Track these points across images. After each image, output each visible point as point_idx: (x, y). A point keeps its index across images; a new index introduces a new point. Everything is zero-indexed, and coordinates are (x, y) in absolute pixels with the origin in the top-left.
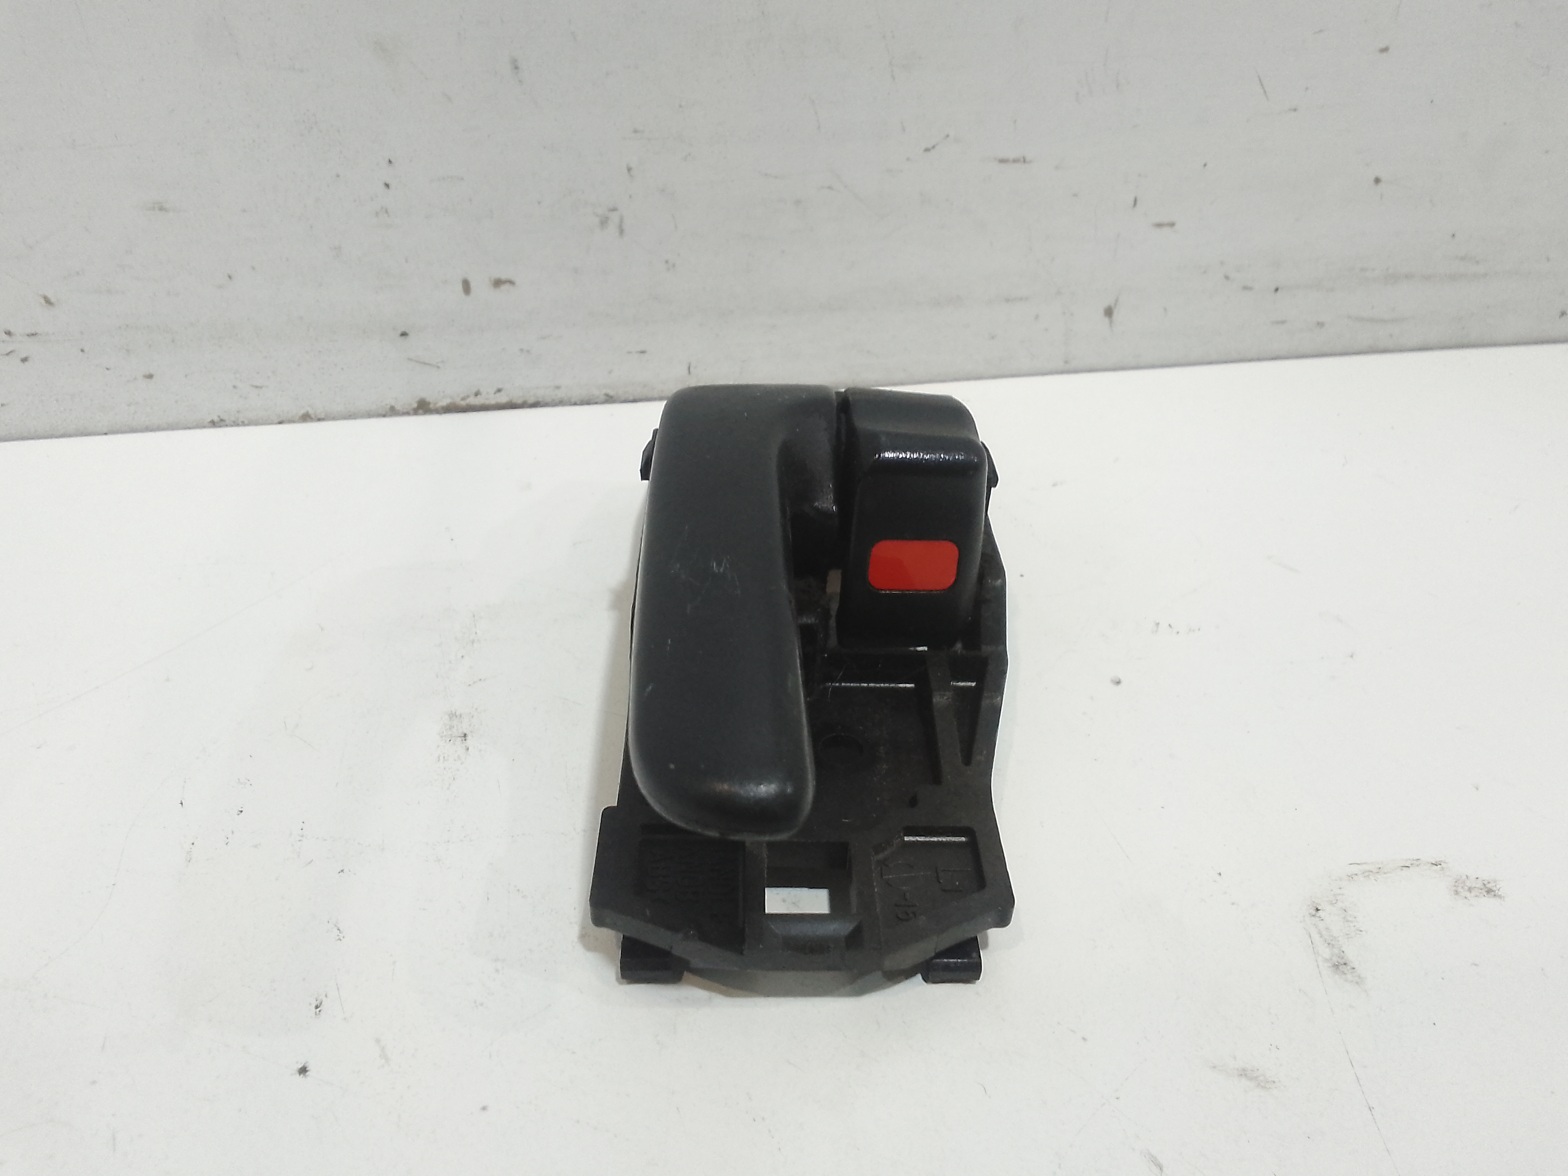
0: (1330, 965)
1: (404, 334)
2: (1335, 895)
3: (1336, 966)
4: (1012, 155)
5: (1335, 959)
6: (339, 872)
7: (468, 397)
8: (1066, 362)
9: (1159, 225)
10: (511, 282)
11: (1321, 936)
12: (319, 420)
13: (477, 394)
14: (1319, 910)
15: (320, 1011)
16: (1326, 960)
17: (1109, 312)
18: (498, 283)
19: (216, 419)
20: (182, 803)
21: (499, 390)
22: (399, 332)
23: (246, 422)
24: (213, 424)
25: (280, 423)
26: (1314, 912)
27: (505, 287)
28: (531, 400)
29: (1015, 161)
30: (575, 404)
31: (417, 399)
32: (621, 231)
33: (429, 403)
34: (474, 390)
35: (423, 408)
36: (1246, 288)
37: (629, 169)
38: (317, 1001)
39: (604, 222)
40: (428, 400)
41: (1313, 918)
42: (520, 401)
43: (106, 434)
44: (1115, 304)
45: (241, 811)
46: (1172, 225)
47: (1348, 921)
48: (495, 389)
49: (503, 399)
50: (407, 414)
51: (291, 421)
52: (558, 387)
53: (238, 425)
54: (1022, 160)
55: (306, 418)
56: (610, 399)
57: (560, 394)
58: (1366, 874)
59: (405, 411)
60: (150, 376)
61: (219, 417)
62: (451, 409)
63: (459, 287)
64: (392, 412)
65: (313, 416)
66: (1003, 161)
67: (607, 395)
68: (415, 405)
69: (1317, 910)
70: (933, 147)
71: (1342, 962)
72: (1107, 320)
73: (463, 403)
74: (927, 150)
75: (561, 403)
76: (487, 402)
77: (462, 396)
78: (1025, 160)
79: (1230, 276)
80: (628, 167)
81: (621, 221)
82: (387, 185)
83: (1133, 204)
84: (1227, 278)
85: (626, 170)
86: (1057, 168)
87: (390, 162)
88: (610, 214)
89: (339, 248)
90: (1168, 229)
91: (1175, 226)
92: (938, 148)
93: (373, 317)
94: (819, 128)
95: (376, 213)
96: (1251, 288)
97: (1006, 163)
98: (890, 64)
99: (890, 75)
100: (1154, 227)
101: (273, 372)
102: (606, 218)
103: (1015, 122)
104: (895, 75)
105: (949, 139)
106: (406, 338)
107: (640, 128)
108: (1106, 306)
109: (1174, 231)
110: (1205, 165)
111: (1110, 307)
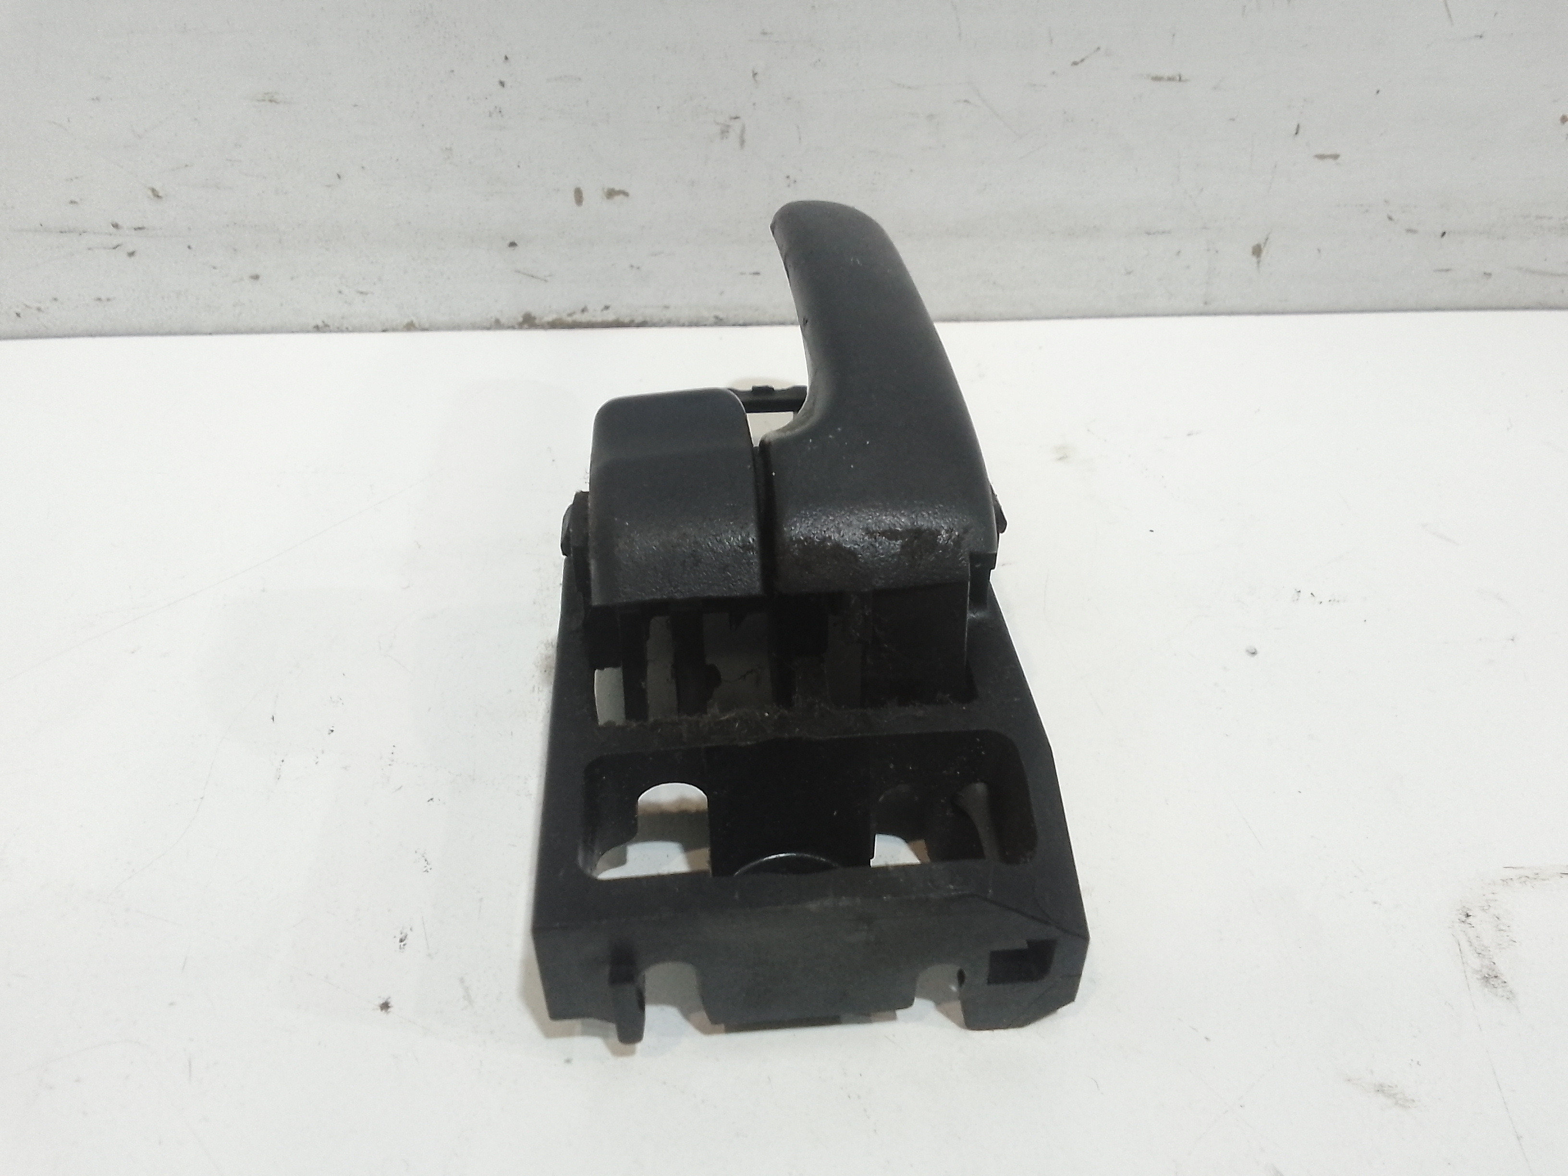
0: (1479, 977)
1: (513, 244)
2: (1487, 901)
3: (1486, 979)
4: (1167, 72)
5: (1485, 971)
6: (429, 801)
7: (574, 313)
8: (1206, 303)
9: (1321, 157)
10: (625, 194)
11: (1471, 945)
12: (424, 329)
13: (584, 310)
14: (1470, 916)
15: (404, 945)
16: (1477, 972)
17: (1257, 251)
18: (611, 194)
19: (320, 324)
20: (273, 719)
21: (607, 308)
22: (508, 242)
23: (350, 328)
24: (317, 329)
25: (384, 331)
26: (1464, 918)
27: (619, 198)
28: (639, 319)
29: (1170, 79)
30: (683, 325)
31: (523, 313)
32: (742, 142)
33: (534, 318)
34: (582, 306)
35: (529, 322)
36: (1409, 231)
37: (755, 74)
38: (401, 934)
39: (725, 132)
40: (533, 315)
41: (1463, 925)
42: (627, 320)
43: (210, 334)
44: (1265, 243)
45: (332, 731)
46: (1336, 157)
47: (1500, 930)
48: (602, 307)
49: (610, 317)
50: (512, 327)
51: (395, 330)
52: (667, 307)
53: (342, 331)
54: (1178, 78)
55: (410, 327)
56: (719, 322)
57: (669, 314)
58: (1523, 879)
59: (510, 324)
60: (256, 277)
61: (323, 322)
62: (556, 325)
63: (571, 196)
64: (497, 325)
65: (417, 325)
66: (1157, 79)
67: (716, 317)
68: (521, 320)
69: (1468, 916)
70: (1082, 60)
71: (1493, 974)
72: (1254, 259)
73: (570, 319)
74: (1075, 63)
75: (669, 323)
76: (594, 319)
77: (569, 311)
78: (1182, 79)
79: (1394, 217)
80: (753, 72)
81: (743, 131)
82: (502, 84)
83: (1295, 132)
84: (1390, 218)
85: (751, 75)
86: (1215, 88)
87: (506, 58)
88: (732, 123)
89: (451, 149)
90: (1330, 162)
91: (1339, 159)
92: (1085, 63)
93: (482, 225)
94: (960, 35)
95: (490, 112)
96: (1416, 232)
97: (1160, 81)
100: (1316, 159)
101: (379, 278)
102: (727, 127)
103: (1174, 35)
105: (1100, 52)
106: (514, 249)
107: (770, 30)
108: (1255, 244)
109: (1337, 164)
110: (1378, 91)
111: (1259, 246)
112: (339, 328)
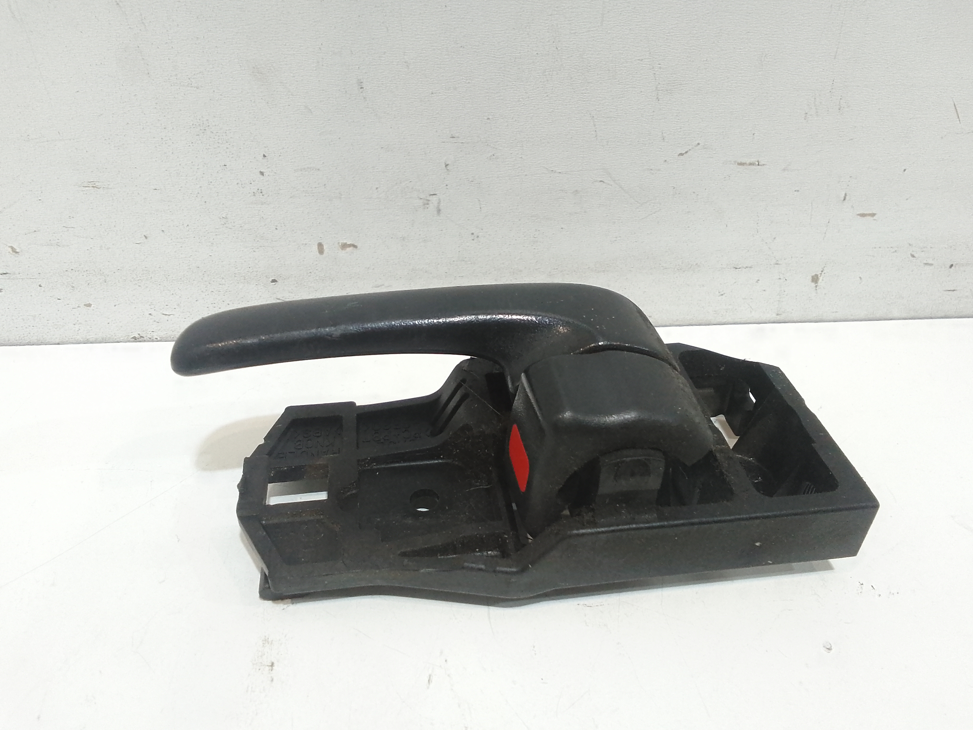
1: (274, 281)
4: (748, 160)
8: (778, 315)
9: (863, 215)
10: (355, 246)
17: (815, 279)
18: (344, 246)
19: (137, 336)
22: (271, 279)
23: (159, 339)
24: (135, 339)
27: (350, 249)
29: (751, 164)
32: (439, 211)
36: (927, 264)
37: (447, 165)
39: (426, 204)
44: (821, 274)
46: (873, 215)
53: (153, 341)
54: (757, 163)
60: (90, 305)
61: (139, 334)
63: (315, 248)
66: (741, 164)
70: (686, 152)
72: (813, 285)
74: (681, 154)
78: (760, 164)
79: (916, 255)
80: (445, 163)
81: (439, 203)
82: (262, 173)
83: (843, 199)
84: (913, 256)
85: (444, 166)
86: (784, 170)
87: (264, 156)
88: (431, 198)
89: (226, 218)
90: (868, 218)
91: (876, 216)
92: (689, 153)
93: (251, 268)
94: (596, 136)
95: (254, 193)
96: (931, 265)
97: (744, 165)
98: (656, 89)
99: (655, 97)
100: (859, 217)
101: (178, 305)
102: (428, 201)
103: (754, 134)
104: (660, 97)
105: (699, 147)
106: (275, 284)
107: (457, 135)
108: (813, 274)
109: (875, 220)
110: (905, 170)
111: (816, 275)
112: (150, 338)
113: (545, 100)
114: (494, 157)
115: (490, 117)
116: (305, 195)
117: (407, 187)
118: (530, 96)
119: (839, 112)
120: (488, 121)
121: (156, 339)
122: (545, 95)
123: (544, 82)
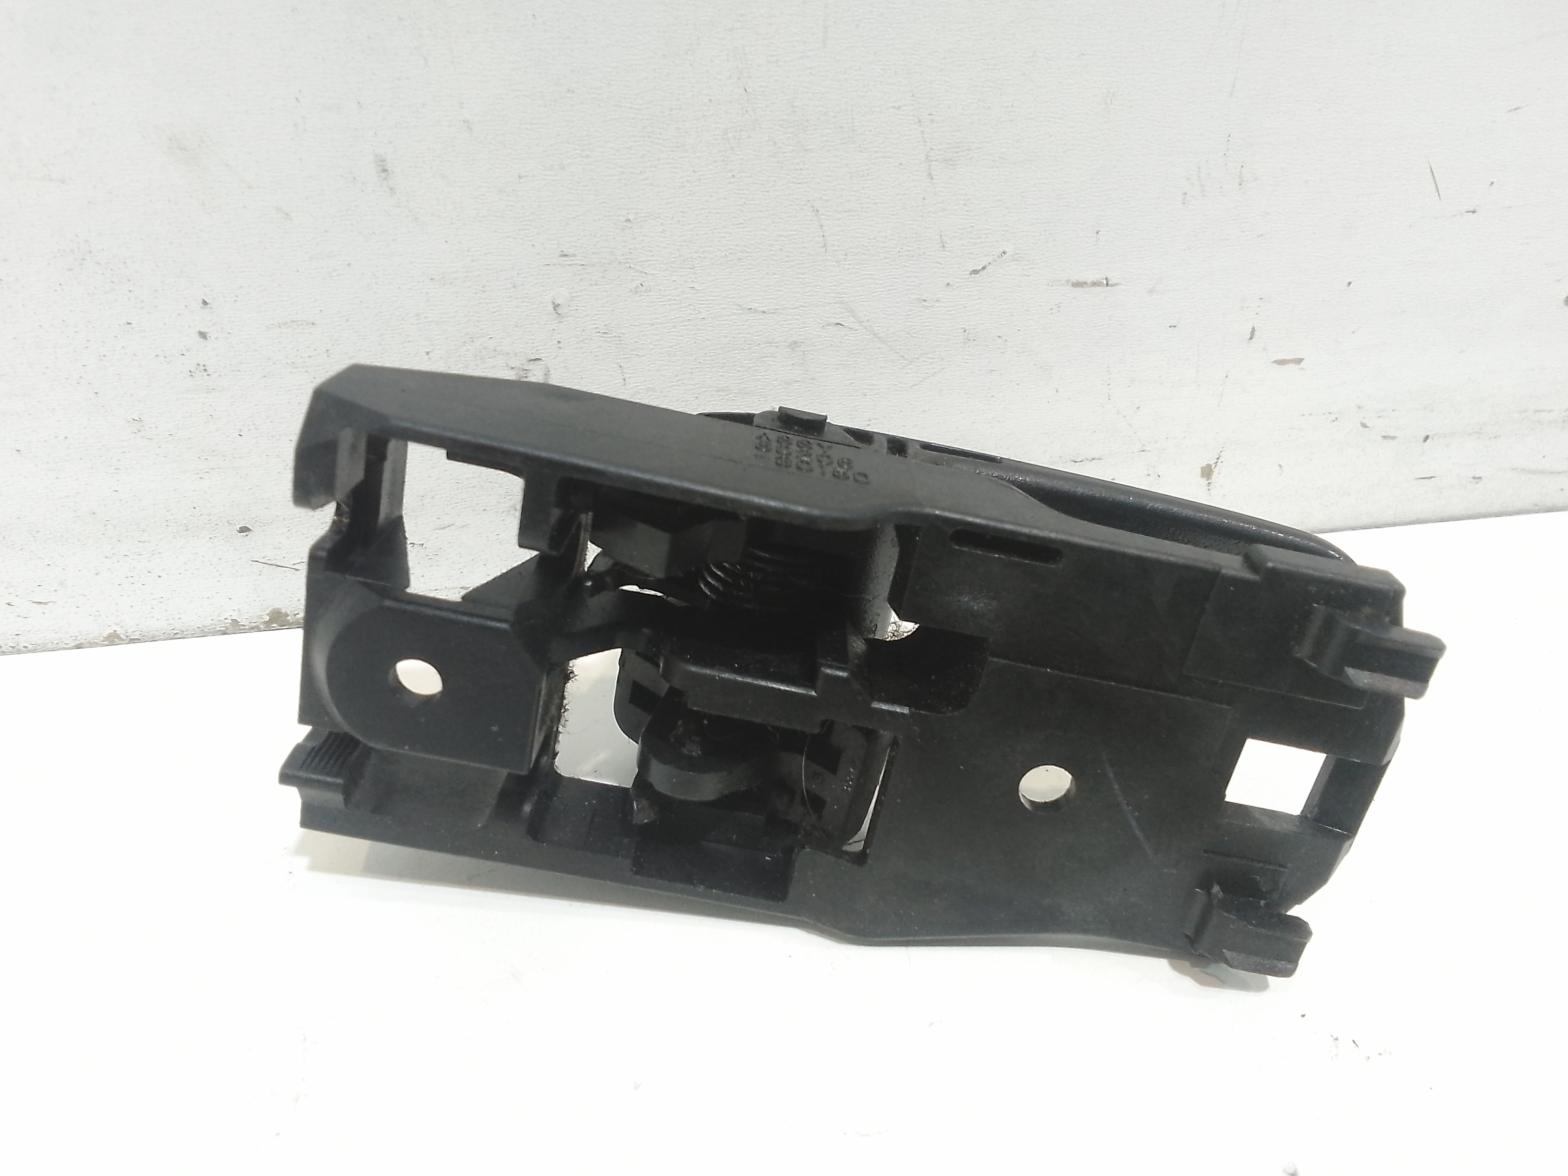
1: (244, 530)
4: (1090, 278)
9: (1282, 362)
12: (133, 641)
17: (1207, 472)
22: (238, 527)
25: (78, 647)
29: (1095, 284)
31: (271, 608)
33: (287, 614)
35: (279, 621)
36: (1386, 437)
37: (556, 306)
39: (522, 377)
40: (283, 611)
44: (1217, 463)
46: (1299, 361)
50: (257, 629)
51: (92, 645)
53: (19, 652)
54: (1105, 282)
55: (113, 639)
59: (252, 625)
64: (235, 627)
65: (122, 638)
66: (1078, 285)
68: (267, 618)
70: (984, 268)
72: (1204, 482)
74: (975, 272)
78: (1109, 283)
79: (1369, 424)
80: (554, 303)
81: (547, 373)
82: (203, 335)
83: (1249, 337)
84: (1364, 426)
85: (552, 307)
86: (1151, 292)
87: (205, 303)
88: (530, 366)
89: (140, 420)
90: (1291, 366)
91: (1303, 362)
92: (989, 269)
93: (198, 509)
94: (825, 246)
95: (191, 372)
96: (1393, 438)
97: (1083, 287)
98: (927, 158)
99: (925, 174)
100: (1275, 365)
101: (61, 584)
102: (525, 372)
103: (1097, 233)
104: (933, 173)
105: (1005, 257)
106: (247, 535)
107: (571, 251)
108: (1204, 465)
109: (1301, 369)
110: (1350, 283)
111: (1209, 466)
112: (13, 647)
113: (730, 183)
114: (643, 289)
115: (631, 217)
116: (291, 372)
117: (485, 348)
118: (702, 178)
119: (1240, 189)
120: (629, 225)
121: (25, 647)
122: (730, 174)
123: (725, 151)
